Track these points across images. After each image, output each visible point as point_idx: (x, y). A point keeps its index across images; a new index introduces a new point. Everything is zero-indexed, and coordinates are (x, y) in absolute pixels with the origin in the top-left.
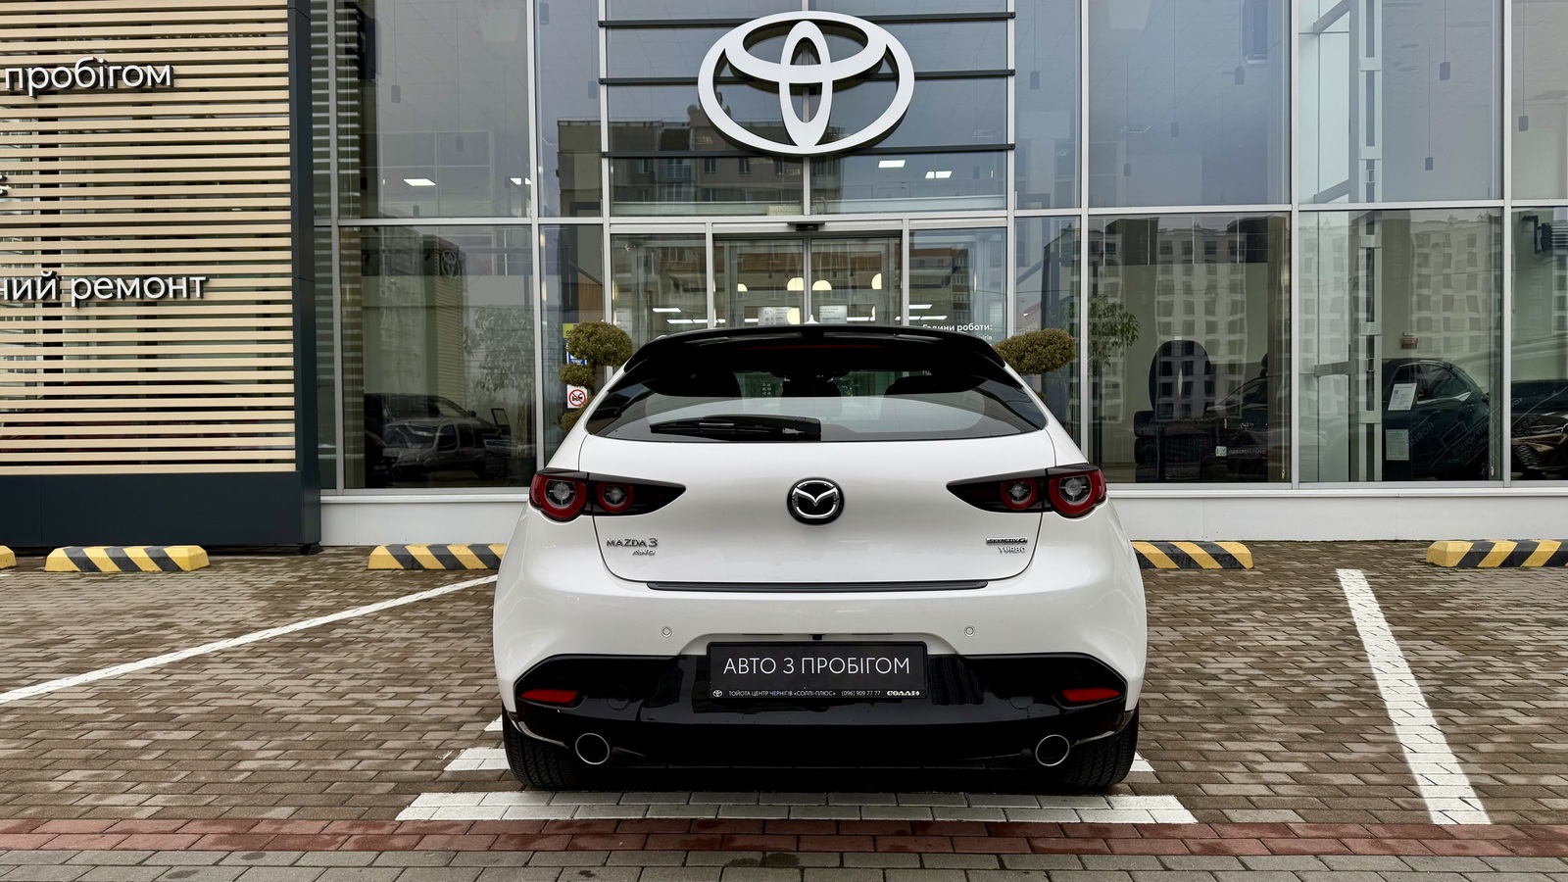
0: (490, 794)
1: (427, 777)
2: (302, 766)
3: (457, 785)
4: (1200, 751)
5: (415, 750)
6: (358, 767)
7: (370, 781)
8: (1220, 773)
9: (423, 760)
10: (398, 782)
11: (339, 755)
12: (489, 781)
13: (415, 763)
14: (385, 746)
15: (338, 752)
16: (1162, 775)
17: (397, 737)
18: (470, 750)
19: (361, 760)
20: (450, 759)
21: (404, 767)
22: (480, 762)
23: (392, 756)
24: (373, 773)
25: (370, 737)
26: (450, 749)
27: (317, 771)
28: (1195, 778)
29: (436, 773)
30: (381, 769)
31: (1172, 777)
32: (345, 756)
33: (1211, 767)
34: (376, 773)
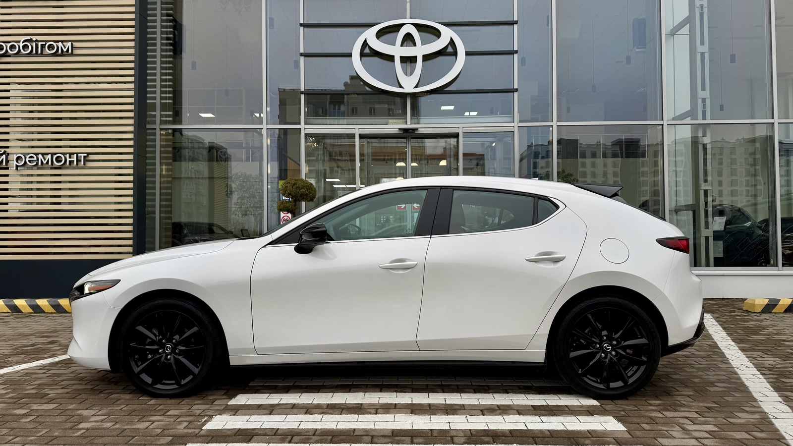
0: (229, 444)
1: (191, 433)
2: (117, 426)
3: (209, 438)
4: (651, 417)
5: (186, 416)
6: (151, 427)
7: (157, 435)
8: (666, 431)
9: (190, 422)
10: (174, 436)
11: (140, 419)
12: (229, 436)
13: (185, 424)
14: (168, 413)
15: (140, 417)
16: (632, 432)
17: (176, 408)
18: (218, 416)
19: (153, 422)
20: (206, 422)
21: (179, 427)
22: (224, 423)
23: (172, 420)
24: (159, 431)
25: (160, 408)
26: (206, 416)
27: (126, 429)
28: (652, 434)
29: (197, 431)
30: (164, 428)
31: (638, 433)
32: (144, 419)
33: (660, 427)
34: (161, 430)
